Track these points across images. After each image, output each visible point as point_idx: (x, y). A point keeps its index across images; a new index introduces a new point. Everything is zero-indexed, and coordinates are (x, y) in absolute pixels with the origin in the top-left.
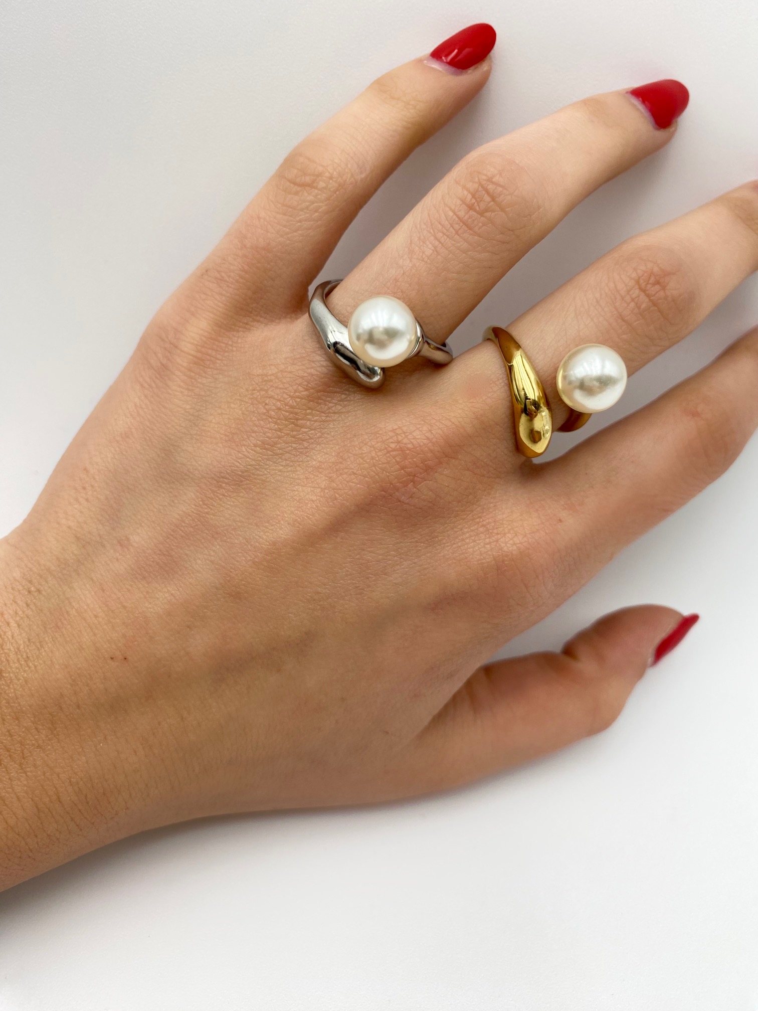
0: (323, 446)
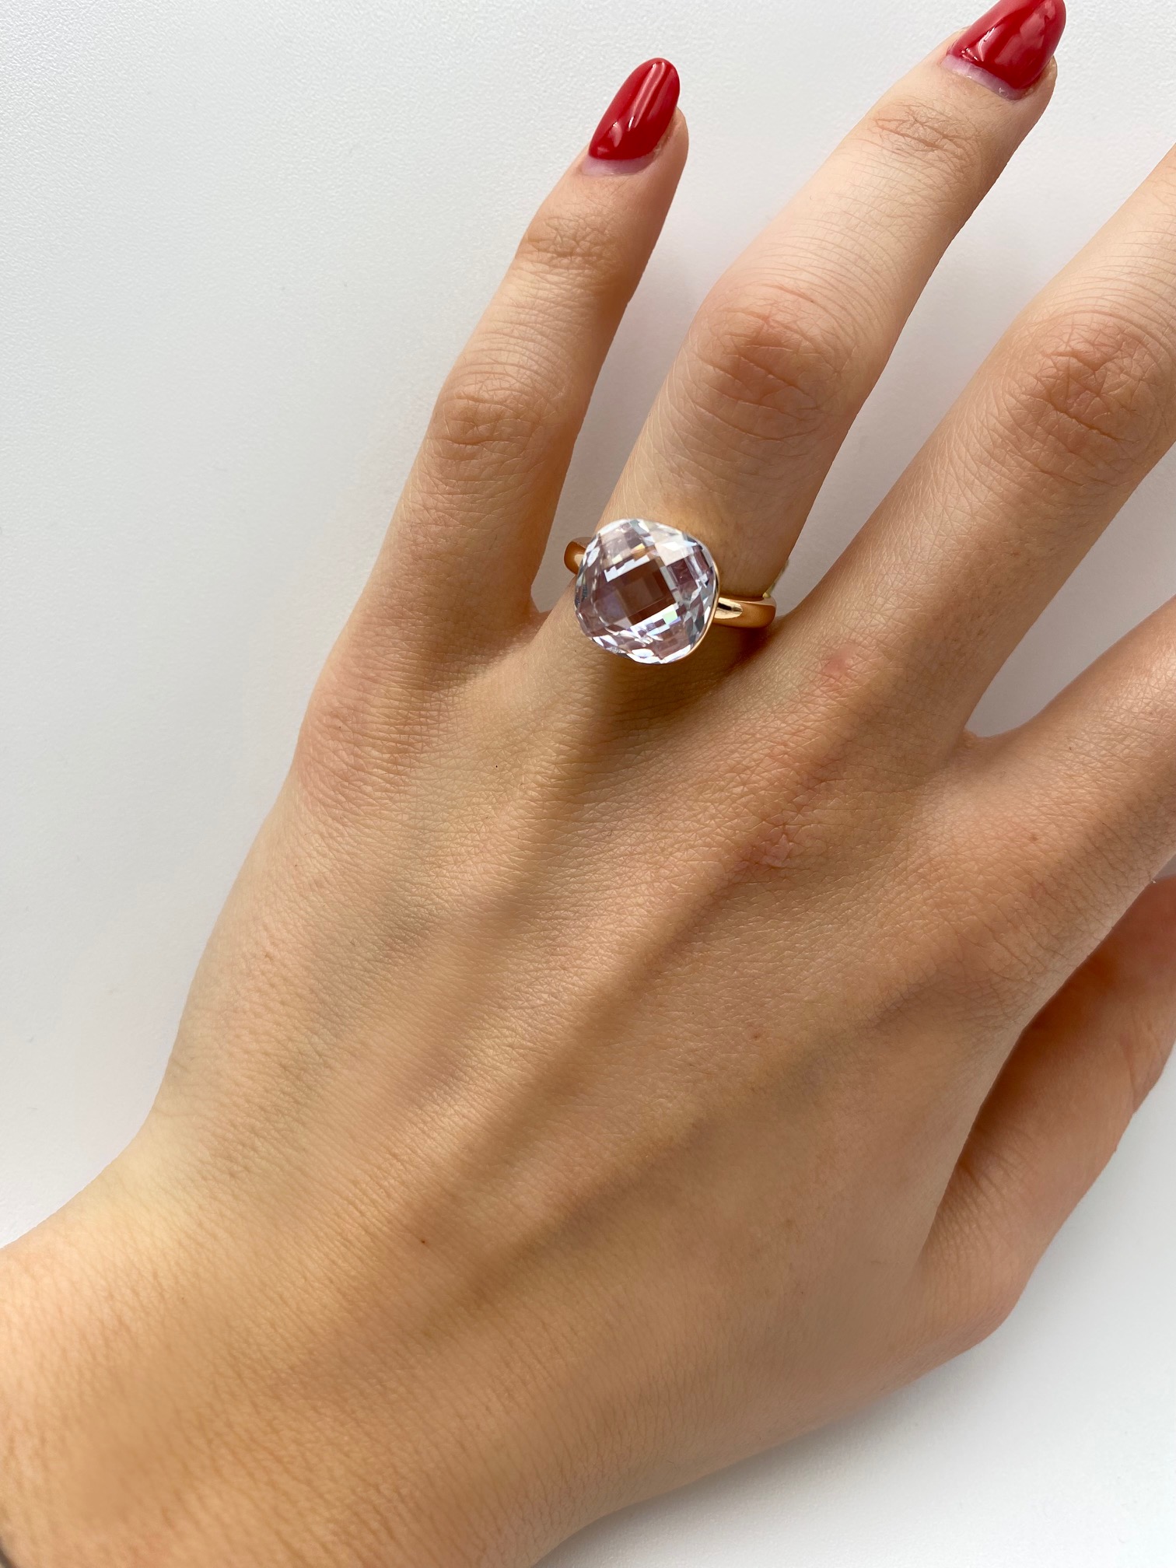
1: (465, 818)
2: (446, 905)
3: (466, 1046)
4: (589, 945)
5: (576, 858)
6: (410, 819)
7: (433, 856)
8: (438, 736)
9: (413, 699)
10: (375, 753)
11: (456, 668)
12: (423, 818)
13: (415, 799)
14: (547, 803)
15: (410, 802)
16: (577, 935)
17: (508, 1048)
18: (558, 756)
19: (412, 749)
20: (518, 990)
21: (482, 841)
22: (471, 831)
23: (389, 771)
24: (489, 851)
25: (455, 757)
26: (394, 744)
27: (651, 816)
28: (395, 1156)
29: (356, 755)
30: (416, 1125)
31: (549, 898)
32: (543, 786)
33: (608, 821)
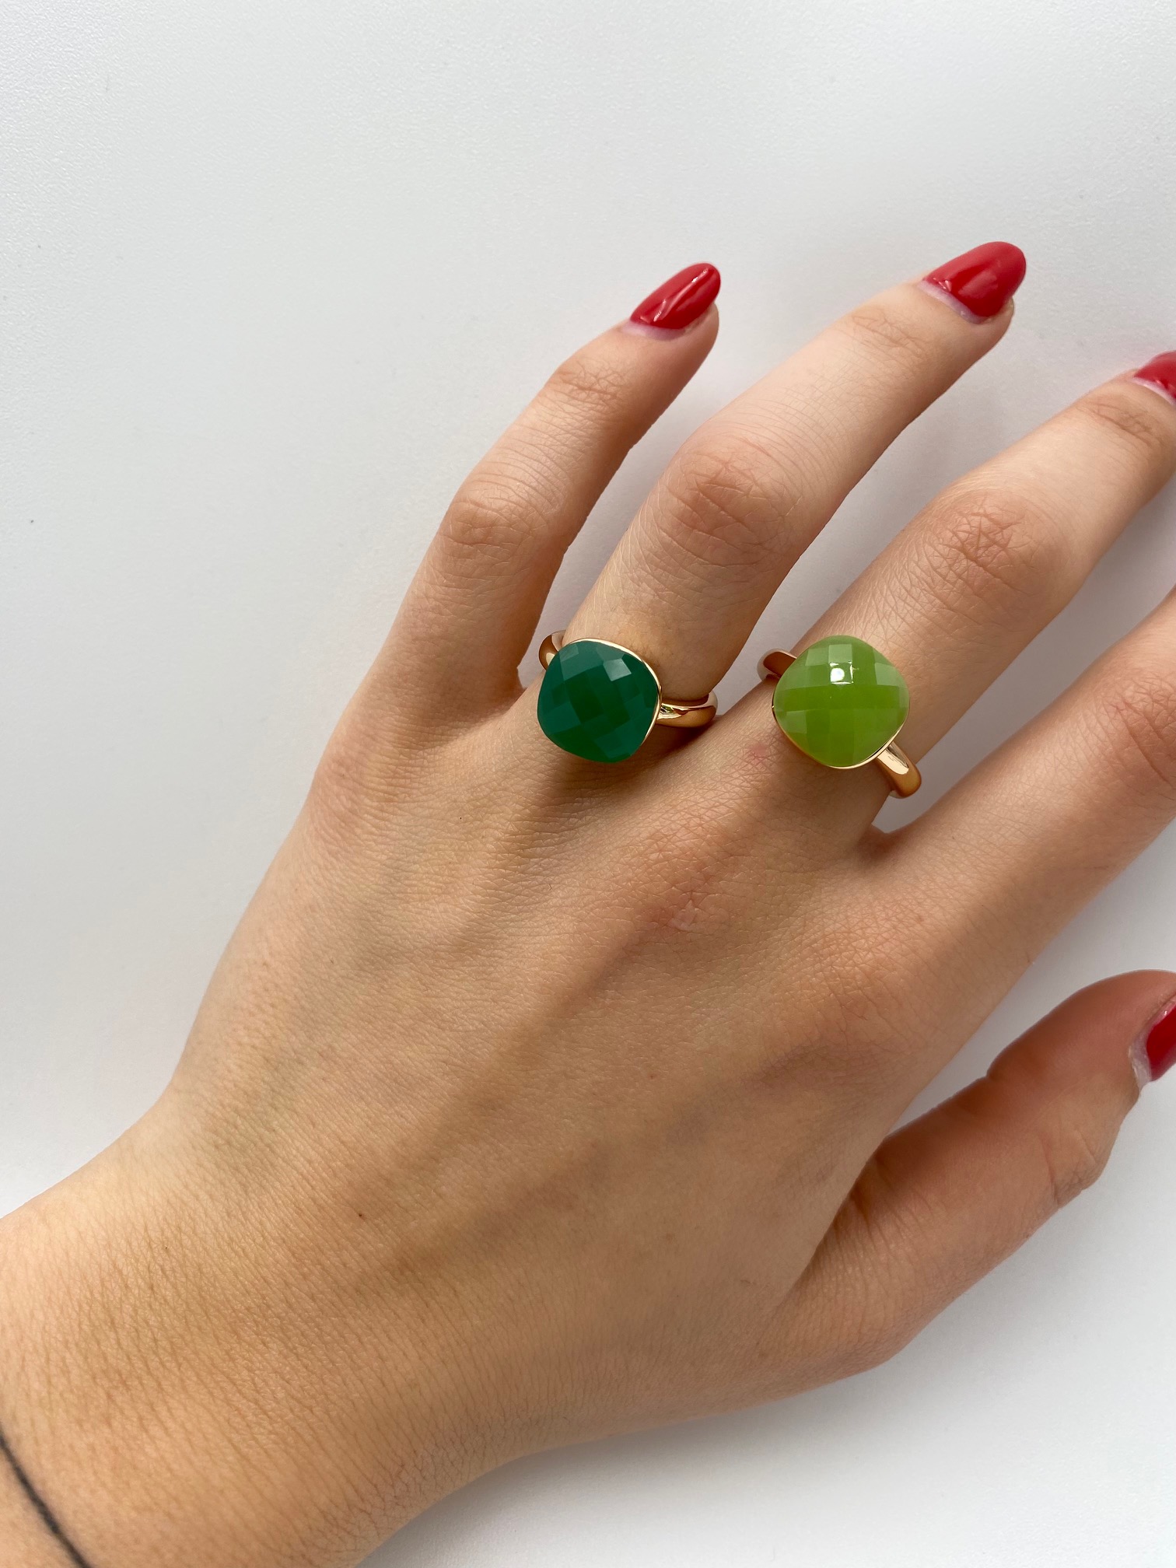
0: (563, 876)
1: (431, 861)
2: (410, 936)
5: (518, 905)
6: (388, 859)
7: (403, 893)
8: (418, 789)
9: (401, 756)
10: (367, 801)
11: (440, 731)
12: (398, 860)
13: (392, 843)
14: (499, 855)
19: (396, 798)
21: (444, 883)
22: (436, 873)
23: (376, 817)
24: (449, 893)
25: (429, 808)
26: (381, 794)
27: (580, 874)
29: (354, 802)
31: (492, 938)
32: (499, 839)
33: (547, 876)
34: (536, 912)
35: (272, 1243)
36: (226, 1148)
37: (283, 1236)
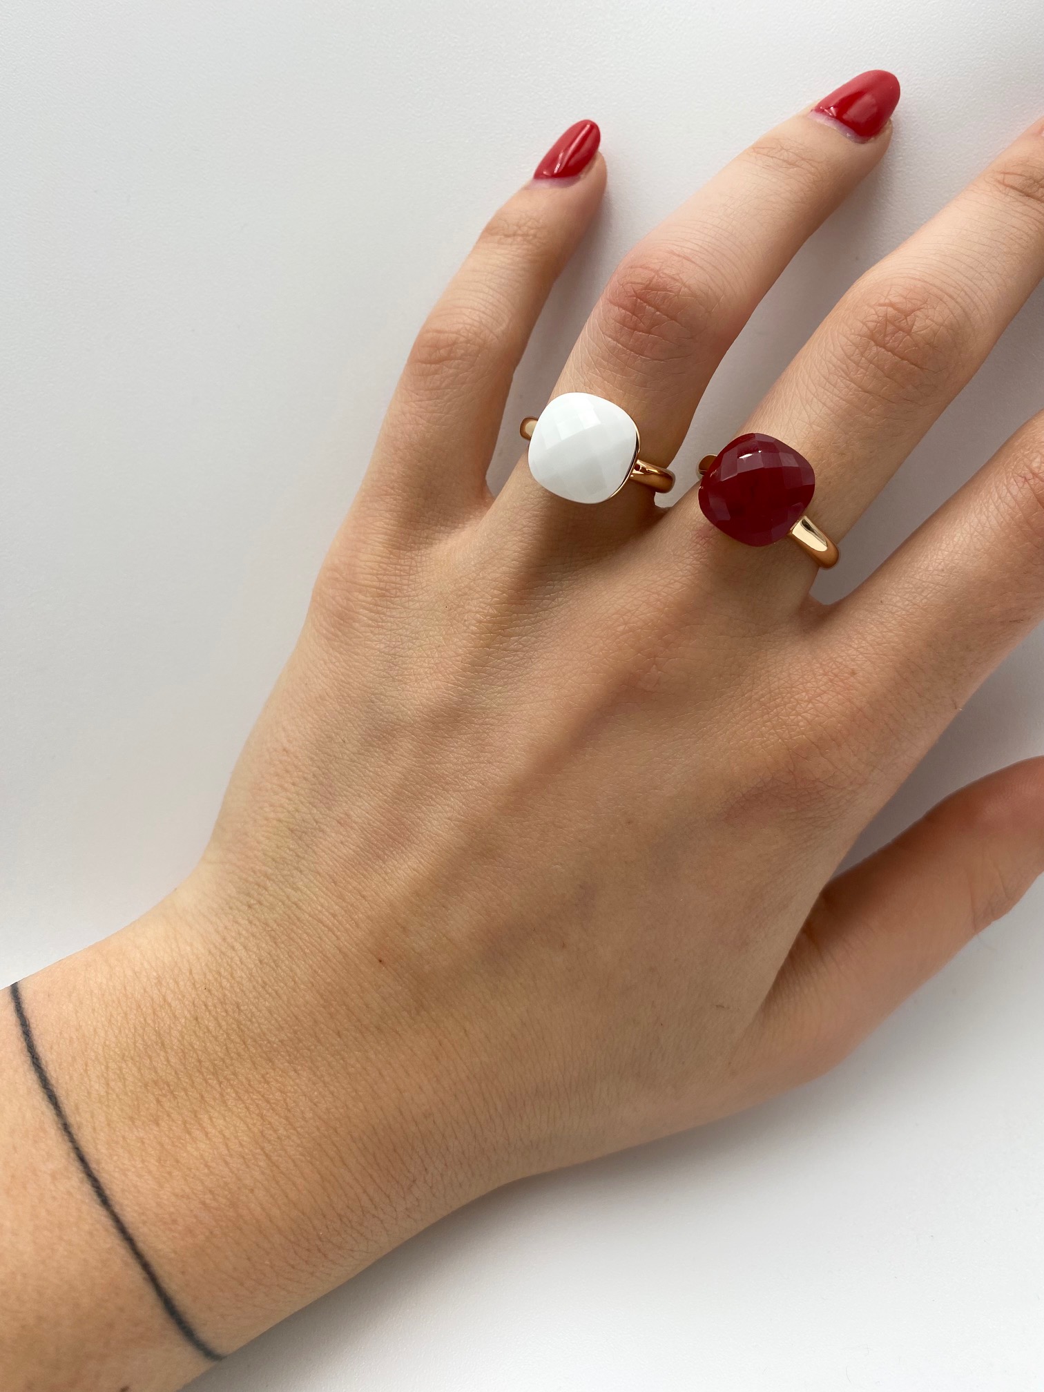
0: (541, 651)
1: (424, 647)
2: (409, 712)
3: (419, 818)
4: (507, 746)
5: (503, 678)
6: (385, 648)
7: (401, 675)
8: (408, 585)
9: (392, 556)
10: (361, 597)
11: (425, 535)
12: (395, 647)
13: (389, 632)
14: (483, 636)
15: (386, 635)
16: (500, 738)
17: (447, 820)
18: (492, 599)
19: (388, 594)
20: (457, 777)
21: (436, 664)
22: (428, 656)
23: (371, 611)
24: (440, 672)
25: (419, 601)
26: (375, 590)
27: (558, 648)
28: (364, 897)
29: (348, 599)
30: (379, 875)
31: (482, 708)
32: (480, 622)
33: (527, 652)
34: (520, 684)
35: (302, 986)
36: (257, 906)
37: (313, 980)
